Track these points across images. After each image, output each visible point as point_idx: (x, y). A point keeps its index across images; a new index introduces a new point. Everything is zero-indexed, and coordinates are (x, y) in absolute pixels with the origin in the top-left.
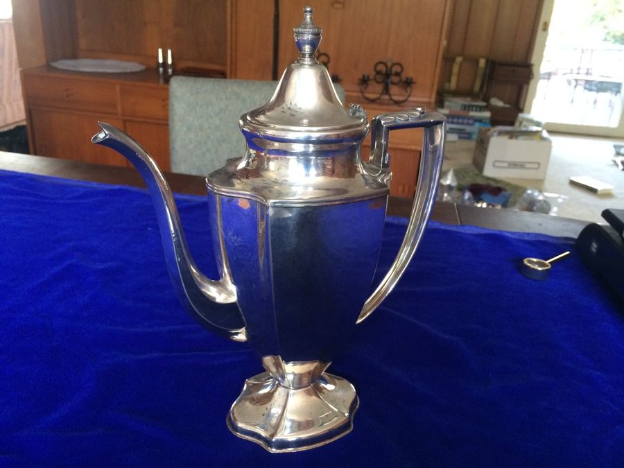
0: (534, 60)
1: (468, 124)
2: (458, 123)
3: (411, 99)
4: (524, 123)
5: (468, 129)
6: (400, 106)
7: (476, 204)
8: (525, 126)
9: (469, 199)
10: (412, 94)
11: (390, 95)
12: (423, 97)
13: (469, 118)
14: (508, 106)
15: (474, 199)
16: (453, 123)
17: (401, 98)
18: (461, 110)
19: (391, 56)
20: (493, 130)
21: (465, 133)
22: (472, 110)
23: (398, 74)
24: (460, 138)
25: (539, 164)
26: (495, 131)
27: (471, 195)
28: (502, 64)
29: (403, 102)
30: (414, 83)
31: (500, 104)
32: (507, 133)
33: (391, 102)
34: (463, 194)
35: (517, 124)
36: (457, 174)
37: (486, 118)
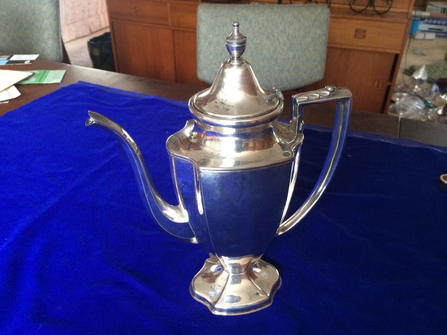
2: (437, 24)
3: (392, 10)
6: (382, 17)
7: (440, 96)
9: (436, 91)
10: (393, 6)
11: (374, 7)
12: (403, 8)
15: (440, 91)
16: (432, 24)
17: (383, 9)
18: (441, 12)
21: (442, 33)
24: (437, 36)
27: (438, 88)
29: (385, 12)
33: (375, 13)
34: (431, 87)
36: (429, 69)
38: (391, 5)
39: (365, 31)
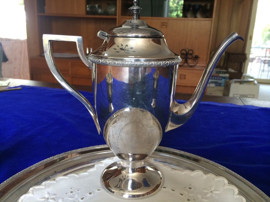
0: (246, 52)
1: (219, 79)
2: (214, 79)
3: (197, 65)
4: (246, 78)
5: (219, 81)
6: (193, 68)
8: (246, 79)
11: (188, 63)
12: (202, 64)
13: (220, 77)
14: (236, 72)
17: (193, 65)
18: (216, 73)
19: (188, 47)
20: (231, 81)
21: (218, 83)
22: (221, 74)
23: (191, 54)
24: (216, 85)
25: (254, 95)
26: (232, 81)
28: (232, 54)
30: (199, 57)
31: (233, 71)
32: (238, 82)
33: (189, 66)
35: (242, 78)
37: (227, 77)
38: (197, 62)
39: (185, 75)
